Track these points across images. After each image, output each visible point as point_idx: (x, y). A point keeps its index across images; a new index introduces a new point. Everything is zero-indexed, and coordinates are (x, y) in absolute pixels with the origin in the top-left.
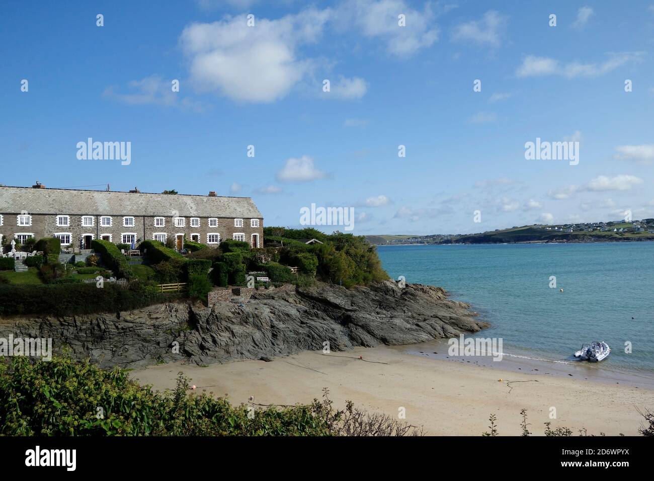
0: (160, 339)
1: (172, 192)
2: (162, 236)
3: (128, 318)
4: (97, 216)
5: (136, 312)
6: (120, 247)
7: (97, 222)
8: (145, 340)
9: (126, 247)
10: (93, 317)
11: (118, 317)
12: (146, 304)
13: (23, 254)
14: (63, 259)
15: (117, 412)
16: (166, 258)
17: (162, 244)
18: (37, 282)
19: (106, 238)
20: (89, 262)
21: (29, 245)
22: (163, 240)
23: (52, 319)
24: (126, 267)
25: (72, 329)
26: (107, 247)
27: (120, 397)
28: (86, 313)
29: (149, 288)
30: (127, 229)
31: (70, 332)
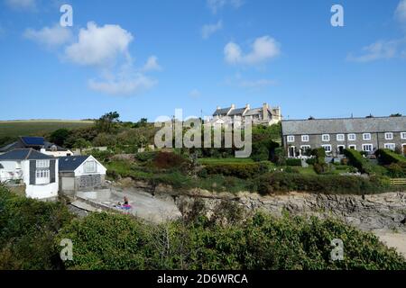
0: (394, 216)
1: (397, 115)
2: (392, 146)
3: (370, 199)
4: (346, 134)
5: (375, 196)
6: (362, 153)
7: (346, 138)
8: (383, 215)
9: (366, 153)
10: (347, 196)
11: (363, 198)
12: (382, 192)
13: (306, 157)
14: (327, 160)
15: (375, 261)
16: (396, 161)
17: (392, 151)
18: (314, 173)
19: (352, 147)
20: (342, 163)
21: (308, 152)
22: (392, 148)
23: (323, 195)
24: (366, 166)
25: (335, 202)
26: (353, 153)
27: (375, 252)
28: (343, 193)
29: (384, 180)
30: (366, 142)
31: (334, 204)
